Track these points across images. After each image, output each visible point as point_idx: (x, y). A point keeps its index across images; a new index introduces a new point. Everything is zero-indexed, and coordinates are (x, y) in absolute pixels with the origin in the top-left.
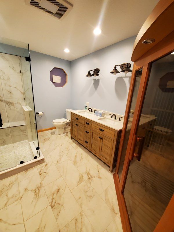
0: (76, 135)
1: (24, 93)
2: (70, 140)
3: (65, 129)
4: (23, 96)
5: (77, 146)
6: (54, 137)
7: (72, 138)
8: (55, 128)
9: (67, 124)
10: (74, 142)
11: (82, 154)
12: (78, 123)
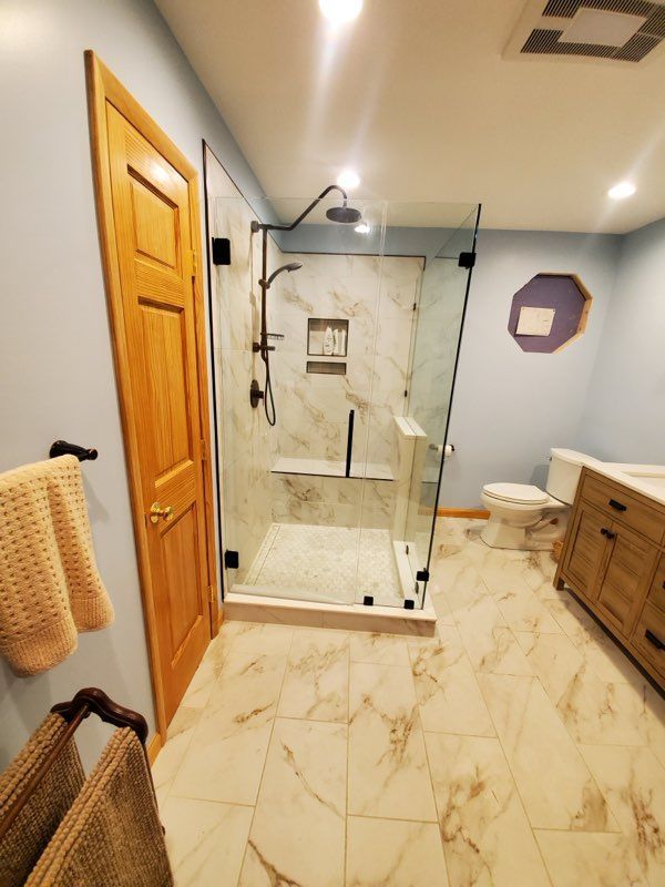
0: (592, 579)
1: (410, 378)
2: (550, 591)
3: (529, 530)
4: (402, 385)
5: (586, 636)
6: (474, 550)
7: (559, 585)
8: (484, 515)
9: (546, 512)
10: (567, 604)
11: (611, 688)
12: (615, 529)
